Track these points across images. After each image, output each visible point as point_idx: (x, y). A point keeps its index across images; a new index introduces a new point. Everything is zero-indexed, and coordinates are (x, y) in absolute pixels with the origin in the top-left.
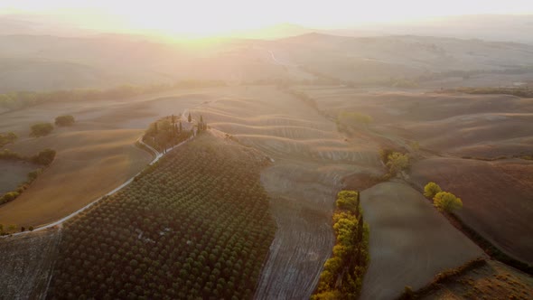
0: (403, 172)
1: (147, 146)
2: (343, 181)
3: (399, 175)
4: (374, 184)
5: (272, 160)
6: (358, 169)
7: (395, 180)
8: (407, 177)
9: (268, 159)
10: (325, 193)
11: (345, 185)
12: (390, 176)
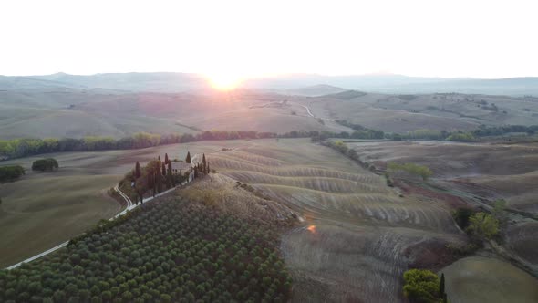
0: (492, 241)
1: (121, 193)
2: (408, 252)
3: (488, 247)
4: (456, 260)
5: (301, 219)
6: (427, 236)
7: (484, 253)
8: (501, 249)
9: (295, 217)
10: (382, 273)
11: (411, 260)
12: (475, 246)
